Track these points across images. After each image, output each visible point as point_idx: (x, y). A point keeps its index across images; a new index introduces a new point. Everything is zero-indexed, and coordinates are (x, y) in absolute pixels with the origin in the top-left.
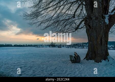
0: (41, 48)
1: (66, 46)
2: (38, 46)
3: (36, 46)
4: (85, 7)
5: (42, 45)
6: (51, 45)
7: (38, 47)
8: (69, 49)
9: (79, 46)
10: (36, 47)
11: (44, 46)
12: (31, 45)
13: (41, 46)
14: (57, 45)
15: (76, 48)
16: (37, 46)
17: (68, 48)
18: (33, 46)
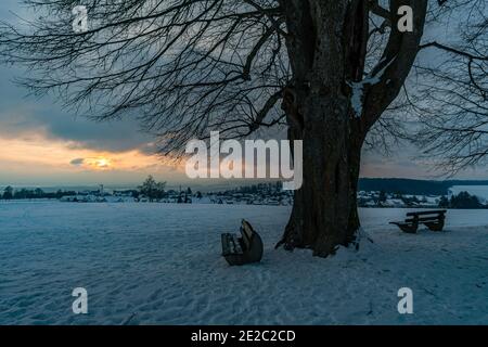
0: (94, 207)
1: (213, 197)
2: (78, 197)
3: (65, 197)
4: (287, 45)
5: (97, 193)
6: (142, 192)
7: (75, 200)
8: (225, 205)
9: (264, 197)
10: (68, 200)
11: (107, 195)
12: (38, 190)
13: (93, 197)
14: (171, 191)
15: (250, 202)
16: (73, 193)
17: (221, 202)
18: (50, 196)
